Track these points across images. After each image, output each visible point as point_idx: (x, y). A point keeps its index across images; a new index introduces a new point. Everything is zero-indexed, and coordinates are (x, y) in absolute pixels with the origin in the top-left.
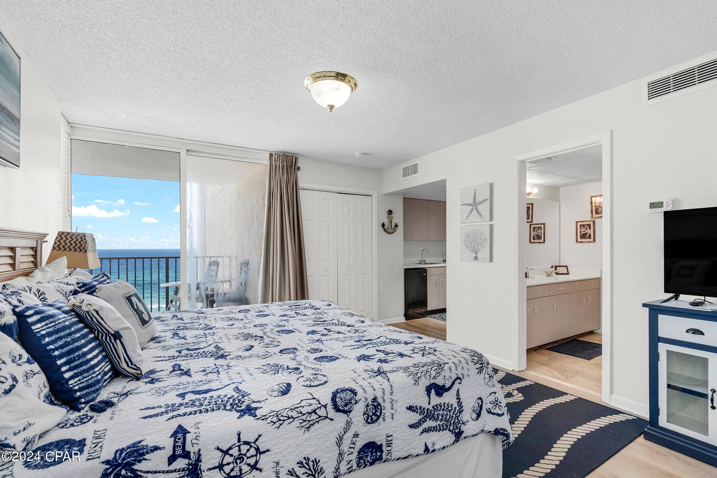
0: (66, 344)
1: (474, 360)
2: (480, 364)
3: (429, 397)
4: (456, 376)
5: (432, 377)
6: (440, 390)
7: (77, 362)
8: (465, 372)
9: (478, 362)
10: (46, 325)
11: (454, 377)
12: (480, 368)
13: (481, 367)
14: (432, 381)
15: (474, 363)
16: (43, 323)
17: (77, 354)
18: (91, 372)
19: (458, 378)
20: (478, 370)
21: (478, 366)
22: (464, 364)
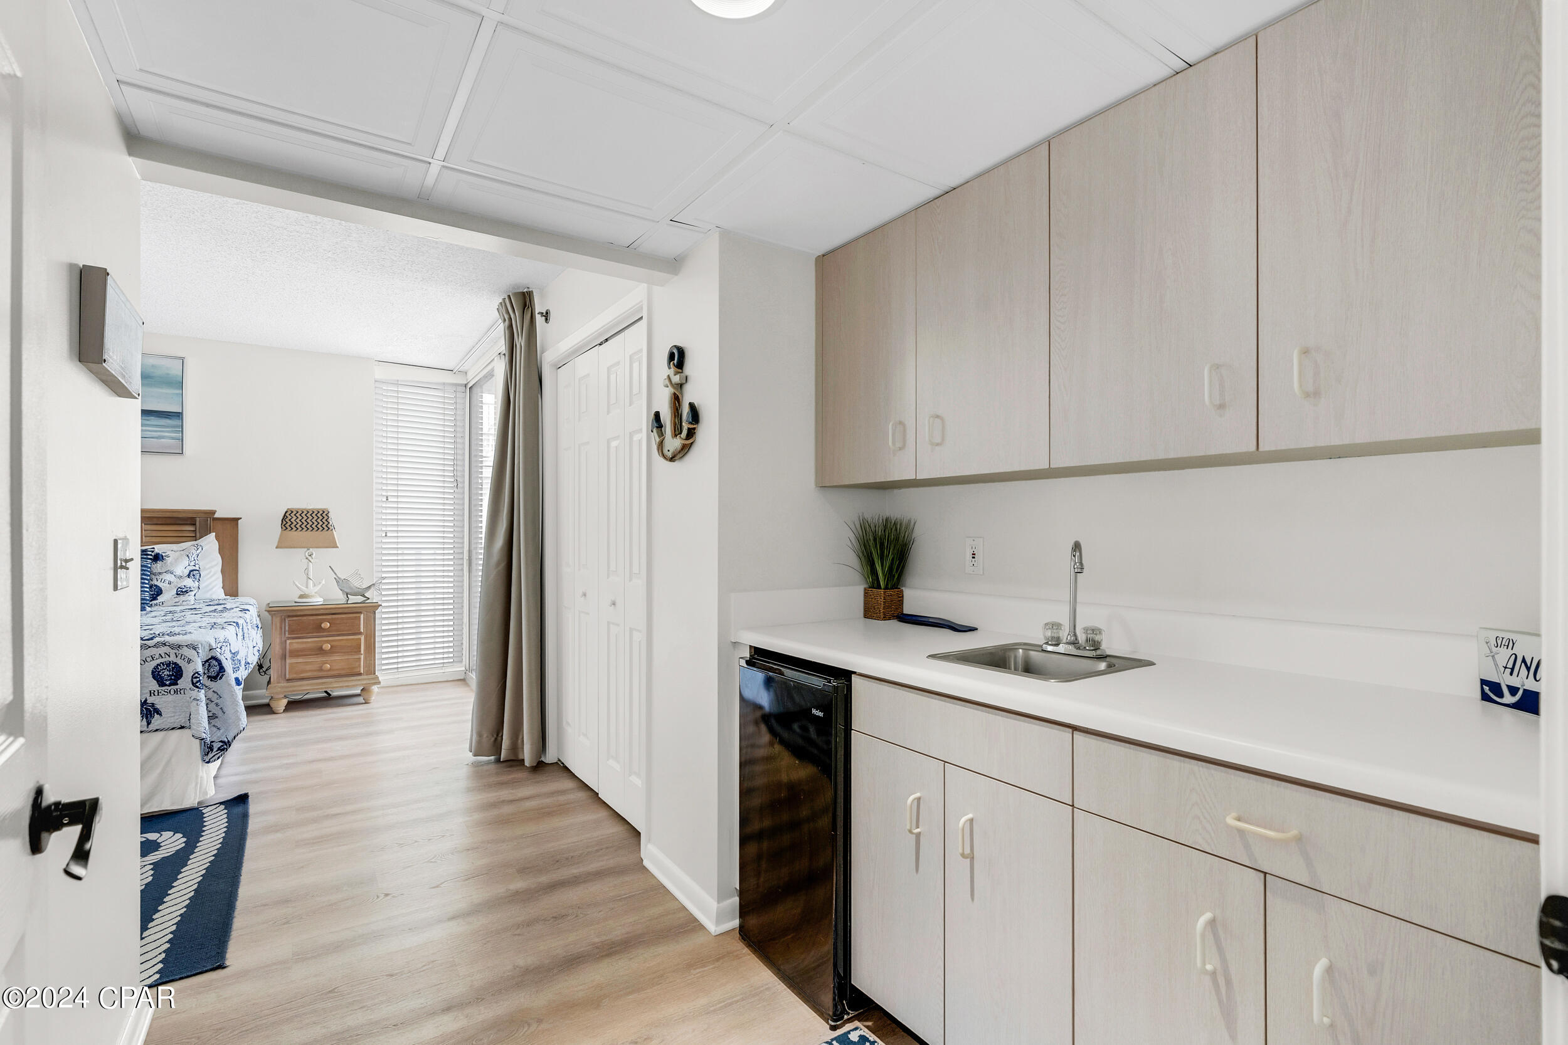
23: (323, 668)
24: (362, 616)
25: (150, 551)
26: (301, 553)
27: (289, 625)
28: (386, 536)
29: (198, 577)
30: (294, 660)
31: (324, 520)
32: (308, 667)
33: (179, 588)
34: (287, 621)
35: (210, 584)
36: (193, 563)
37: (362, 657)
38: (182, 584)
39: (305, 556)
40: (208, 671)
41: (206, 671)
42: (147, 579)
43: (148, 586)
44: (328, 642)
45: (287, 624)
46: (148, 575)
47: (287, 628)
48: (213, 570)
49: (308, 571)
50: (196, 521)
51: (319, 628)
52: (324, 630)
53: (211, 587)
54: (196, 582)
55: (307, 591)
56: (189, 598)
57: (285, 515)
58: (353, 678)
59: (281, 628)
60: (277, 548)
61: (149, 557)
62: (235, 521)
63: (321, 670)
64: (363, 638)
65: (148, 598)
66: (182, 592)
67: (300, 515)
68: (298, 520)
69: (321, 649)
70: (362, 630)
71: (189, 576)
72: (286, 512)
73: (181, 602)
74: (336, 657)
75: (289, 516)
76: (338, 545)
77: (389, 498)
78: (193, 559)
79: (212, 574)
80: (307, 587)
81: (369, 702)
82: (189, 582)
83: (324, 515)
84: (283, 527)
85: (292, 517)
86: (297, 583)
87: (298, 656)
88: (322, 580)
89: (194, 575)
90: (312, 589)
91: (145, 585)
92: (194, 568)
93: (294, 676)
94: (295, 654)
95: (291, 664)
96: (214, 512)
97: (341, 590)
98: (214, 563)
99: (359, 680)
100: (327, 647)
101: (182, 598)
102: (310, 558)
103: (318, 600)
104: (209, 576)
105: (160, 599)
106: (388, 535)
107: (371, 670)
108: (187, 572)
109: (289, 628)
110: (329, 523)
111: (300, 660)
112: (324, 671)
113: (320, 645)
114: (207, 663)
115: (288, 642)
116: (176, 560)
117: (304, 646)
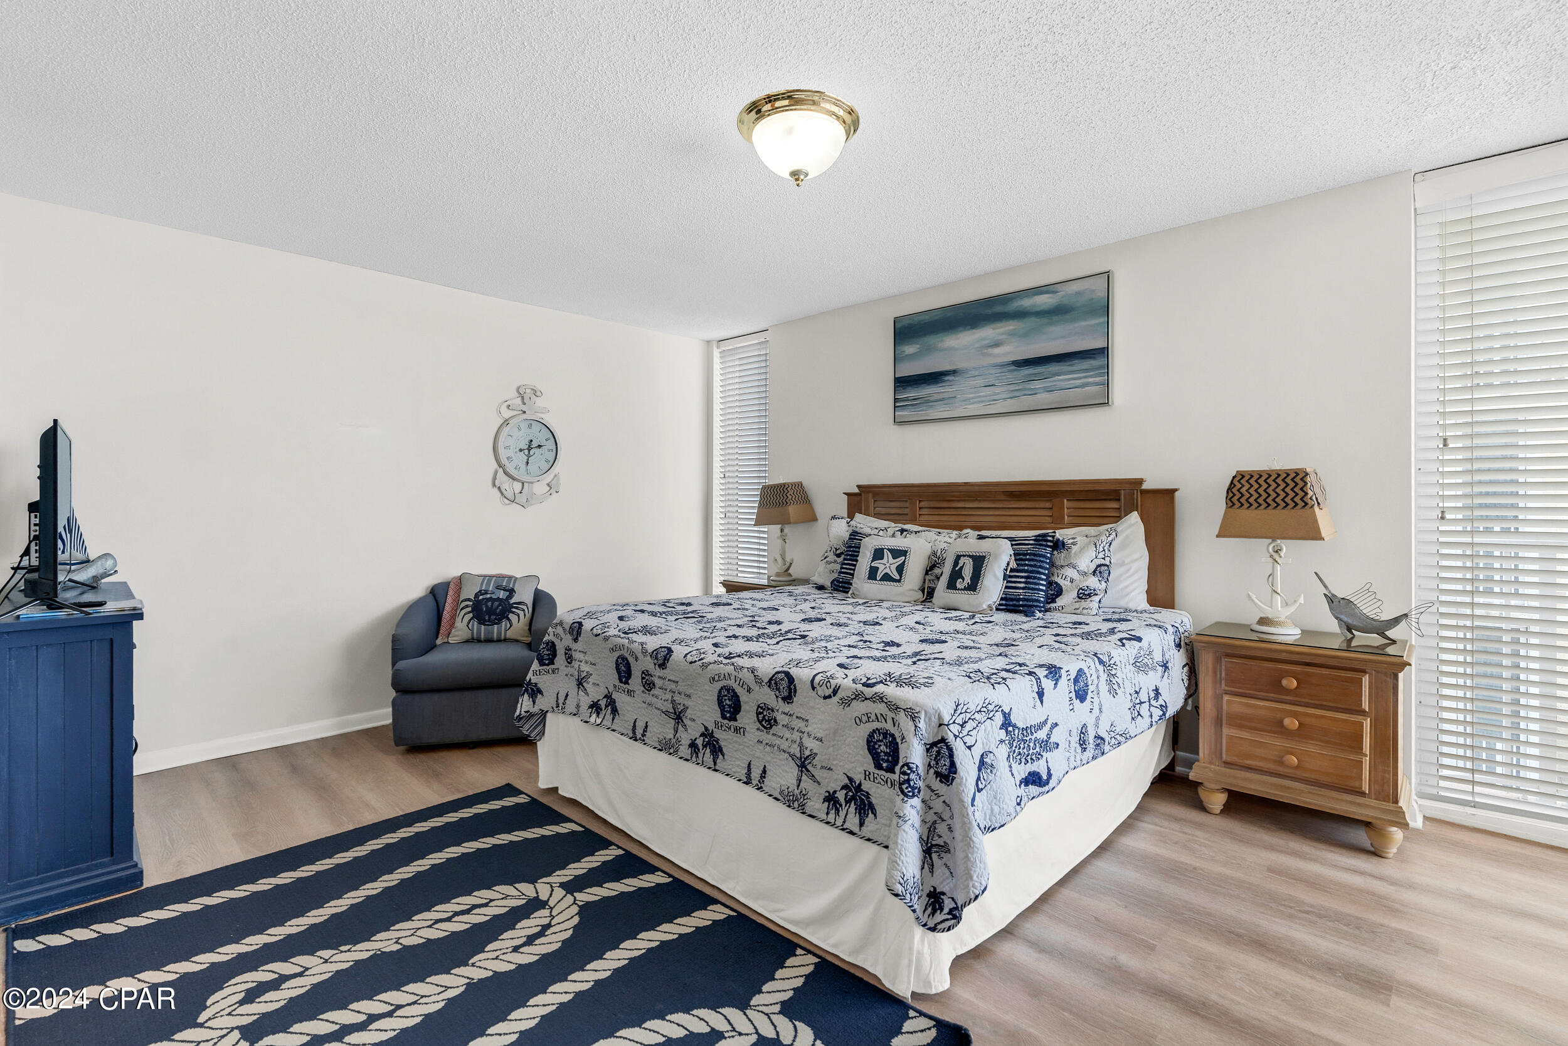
23: (1284, 759)
24: (1366, 680)
25: (1050, 536)
26: (1262, 546)
27: (1227, 669)
28: (1442, 518)
29: (1106, 576)
30: (1235, 732)
31: (1296, 490)
32: (1260, 752)
33: (1081, 589)
34: (1223, 663)
35: (1126, 587)
36: (1101, 555)
37: (1366, 761)
38: (1084, 584)
39: (1268, 552)
40: (937, 764)
41: (933, 763)
42: (1044, 574)
43: (1045, 583)
44: (1294, 715)
45: (1223, 667)
46: (1045, 569)
47: (1223, 675)
48: (1134, 566)
49: (1273, 578)
50: (1119, 495)
51: (1277, 686)
52: (1287, 691)
53: (1128, 590)
54: (1103, 582)
55: (1269, 613)
56: (1091, 605)
57: (1232, 482)
58: (1345, 797)
59: (1215, 672)
60: (1217, 536)
61: (1049, 544)
62: (1169, 494)
63: (1281, 763)
64: (1367, 724)
65: (1042, 599)
66: (1084, 595)
67: (1256, 481)
68: (1252, 491)
69: (1280, 723)
70: (1366, 706)
71: (1094, 573)
72: (1234, 477)
73: (1081, 609)
74: (1312, 748)
75: (1237, 483)
76: (1323, 535)
77: (1449, 441)
78: (1101, 549)
79: (1132, 571)
80: (1271, 607)
81: (1384, 855)
82: (1093, 582)
83: (1297, 480)
84: (1229, 502)
85: (1243, 486)
86: (1254, 597)
87: (1241, 727)
88: (1299, 596)
89: (1100, 572)
90: (1279, 610)
91: (1041, 582)
92: (1103, 562)
93: (1234, 759)
94: (1238, 721)
95: (1230, 738)
96: (1140, 482)
97: (1337, 618)
98: (1136, 556)
99: (1359, 805)
100: (1292, 723)
101: (1083, 604)
102: (1276, 556)
103: (1288, 633)
104: (1127, 575)
105: (1060, 602)
106: (1448, 516)
107: (1388, 792)
108: (1093, 567)
109: (1227, 674)
110: (1306, 494)
111: (1245, 735)
112: (1288, 767)
113: (1279, 715)
114: (935, 749)
115: (1226, 698)
116: (1082, 549)
117: (1249, 711)
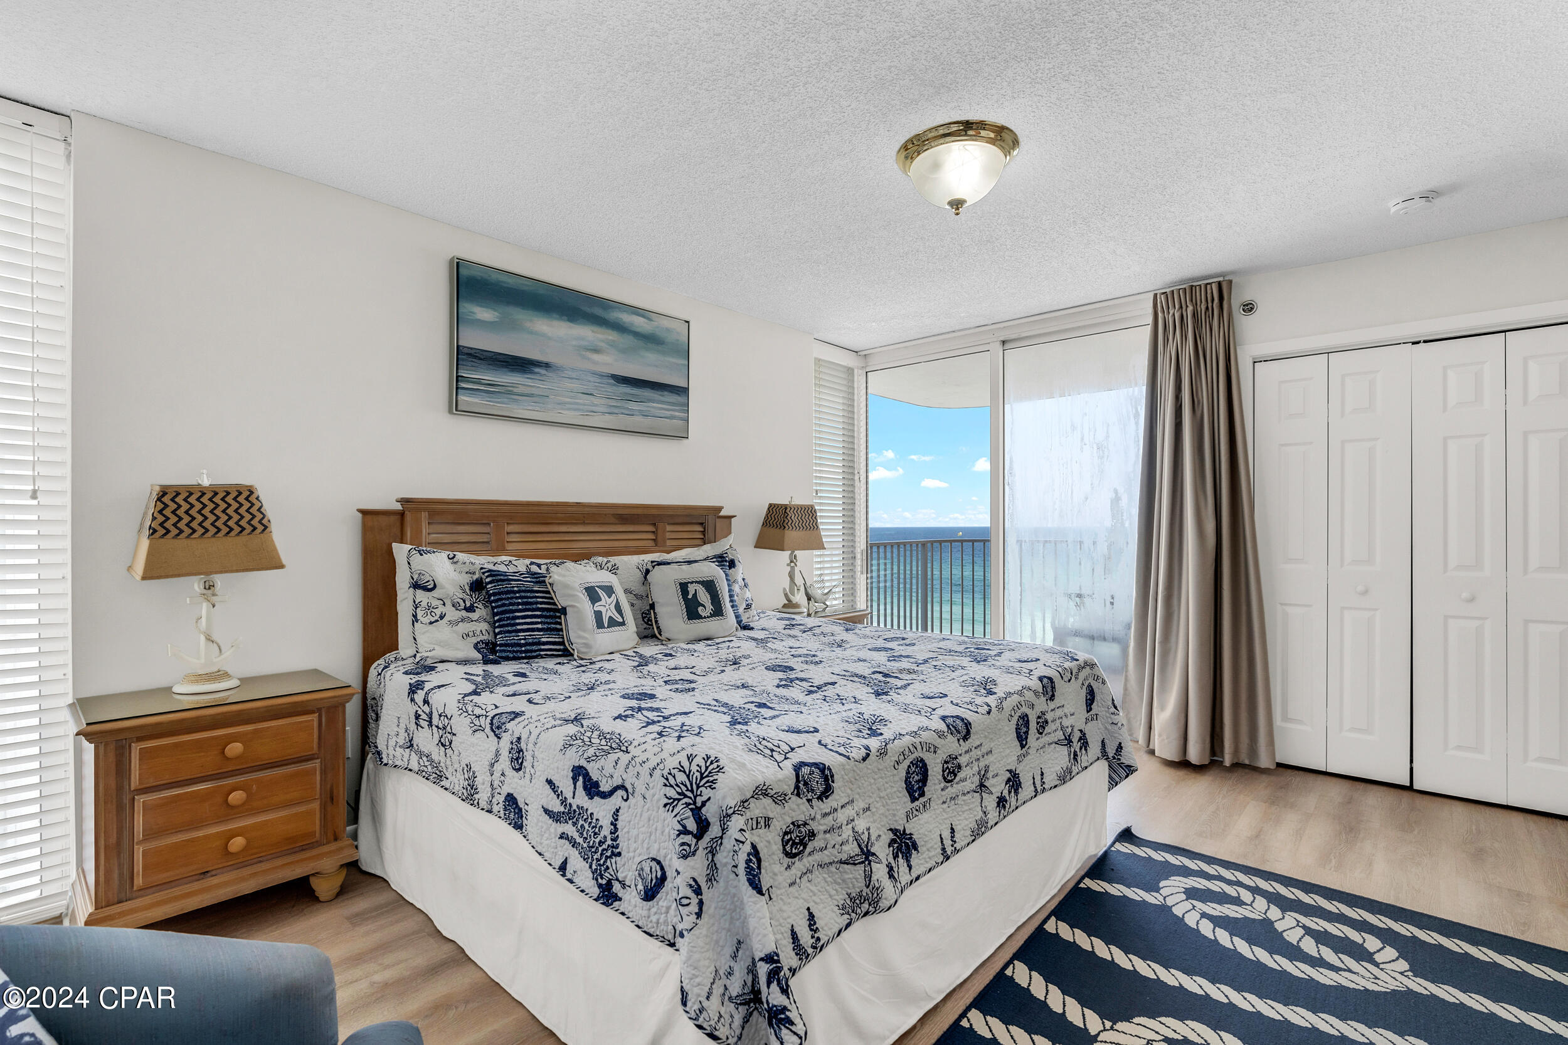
0: (504, 605)
1: (670, 777)
2: (678, 793)
3: (575, 784)
4: (620, 782)
5: (585, 756)
6: (592, 789)
7: (505, 622)
8: (640, 788)
9: (677, 785)
10: (495, 586)
11: (617, 781)
12: (672, 800)
13: (675, 800)
14: (583, 763)
15: (665, 781)
16: (493, 585)
17: (508, 615)
18: (513, 634)
19: (622, 787)
20: (666, 801)
21: (672, 793)
22: (645, 771)
